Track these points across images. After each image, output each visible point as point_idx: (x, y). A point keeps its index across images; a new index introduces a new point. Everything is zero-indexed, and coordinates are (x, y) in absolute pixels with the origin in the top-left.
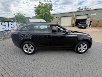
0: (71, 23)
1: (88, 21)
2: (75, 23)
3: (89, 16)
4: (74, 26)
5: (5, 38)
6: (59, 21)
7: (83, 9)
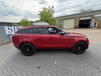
0: (74, 25)
1: (93, 22)
2: (78, 24)
3: (93, 17)
4: (78, 28)
5: (11, 41)
6: (62, 24)
7: (86, 11)
